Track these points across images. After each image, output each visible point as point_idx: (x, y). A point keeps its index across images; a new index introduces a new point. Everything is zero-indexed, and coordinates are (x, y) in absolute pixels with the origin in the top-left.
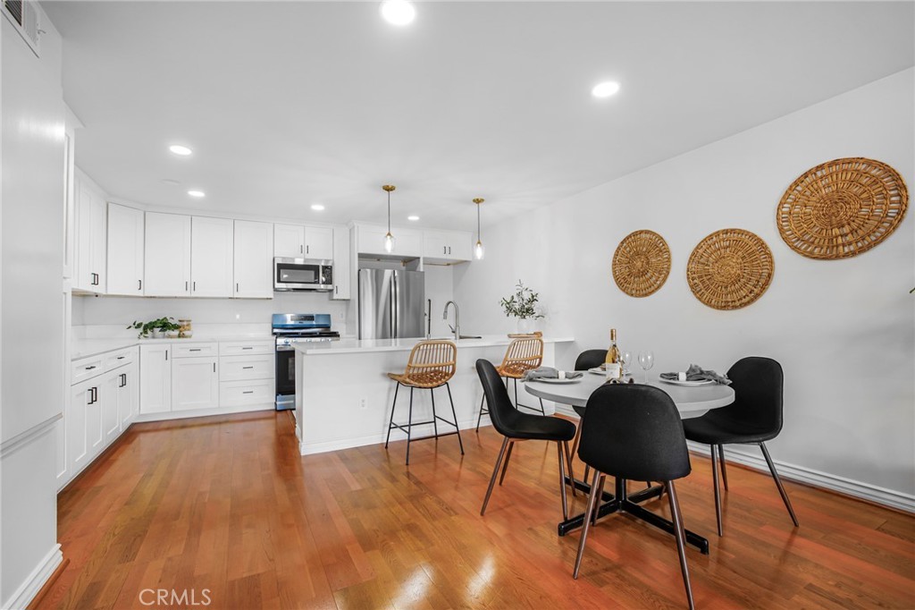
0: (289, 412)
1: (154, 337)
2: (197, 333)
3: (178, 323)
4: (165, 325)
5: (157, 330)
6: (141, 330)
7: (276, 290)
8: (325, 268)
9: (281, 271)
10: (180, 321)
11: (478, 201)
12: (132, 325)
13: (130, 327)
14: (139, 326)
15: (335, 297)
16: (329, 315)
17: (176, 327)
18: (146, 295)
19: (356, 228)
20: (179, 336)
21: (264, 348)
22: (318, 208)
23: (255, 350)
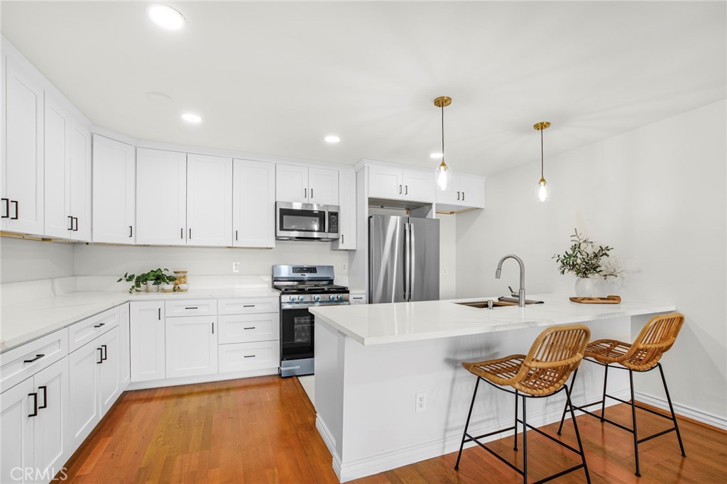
0: (295, 378)
1: (147, 291)
2: (194, 285)
3: (174, 275)
4: (159, 278)
5: (150, 283)
6: (133, 283)
7: (277, 238)
8: (331, 214)
9: (284, 217)
10: (175, 272)
11: (541, 126)
12: (123, 277)
13: (121, 280)
14: (130, 278)
15: (341, 246)
16: (332, 267)
17: (172, 279)
18: (138, 243)
19: (366, 168)
20: (174, 290)
21: (269, 305)
22: (332, 139)
23: (257, 308)
